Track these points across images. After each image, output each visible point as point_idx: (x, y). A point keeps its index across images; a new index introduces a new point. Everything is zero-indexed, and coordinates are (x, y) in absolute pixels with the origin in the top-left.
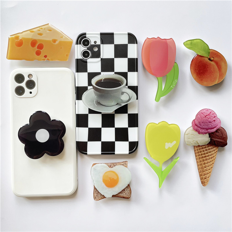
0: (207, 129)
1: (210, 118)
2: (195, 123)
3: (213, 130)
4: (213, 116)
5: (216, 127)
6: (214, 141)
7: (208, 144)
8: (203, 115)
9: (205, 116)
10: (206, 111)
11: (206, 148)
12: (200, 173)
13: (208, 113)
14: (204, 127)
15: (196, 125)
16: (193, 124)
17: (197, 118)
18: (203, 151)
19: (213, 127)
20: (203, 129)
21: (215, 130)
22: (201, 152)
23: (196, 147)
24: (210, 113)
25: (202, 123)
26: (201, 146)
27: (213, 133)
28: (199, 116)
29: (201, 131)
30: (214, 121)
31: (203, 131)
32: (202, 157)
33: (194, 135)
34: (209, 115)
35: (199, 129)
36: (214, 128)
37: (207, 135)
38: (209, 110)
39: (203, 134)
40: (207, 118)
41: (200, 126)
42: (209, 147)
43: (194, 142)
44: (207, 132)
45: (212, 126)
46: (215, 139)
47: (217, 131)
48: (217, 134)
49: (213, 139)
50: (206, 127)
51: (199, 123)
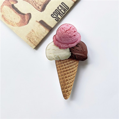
0: (68, 44)
1: (70, 33)
2: (56, 38)
3: (73, 44)
4: (73, 31)
5: (76, 42)
6: (75, 55)
7: (69, 58)
8: (63, 30)
9: (66, 31)
10: (66, 26)
11: (67, 62)
12: (62, 87)
13: (69, 28)
14: (64, 42)
15: (57, 40)
16: (54, 39)
17: (57, 33)
18: (65, 65)
19: (74, 41)
20: (64, 44)
21: (76, 45)
22: (62, 66)
23: (57, 62)
24: (71, 28)
25: (63, 39)
26: (63, 61)
27: (73, 48)
28: (59, 31)
29: (61, 46)
30: (75, 35)
31: (64, 46)
32: (64, 71)
33: (55, 50)
34: (69, 30)
35: (60, 44)
36: (74, 43)
37: (68, 50)
38: (69, 25)
39: (64, 49)
40: (68, 33)
41: (61, 41)
42: (70, 61)
43: (56, 56)
44: (67, 46)
45: (72, 40)
46: (75, 53)
47: (77, 46)
48: (78, 48)
49: (73, 53)
50: (66, 42)
51: (60, 38)
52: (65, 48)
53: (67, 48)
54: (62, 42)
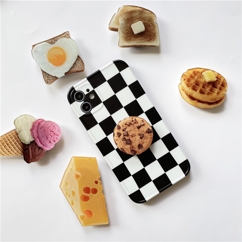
0: (38, 137)
1: (52, 136)
2: (41, 122)
3: (40, 143)
4: (55, 139)
5: (43, 145)
6: (28, 149)
7: (22, 143)
8: (52, 128)
9: (52, 131)
10: (57, 130)
11: (18, 142)
13: (57, 133)
14: (40, 133)
15: (39, 124)
16: (40, 121)
17: (47, 122)
18: (13, 140)
19: (43, 143)
20: (37, 133)
21: (40, 146)
22: (11, 138)
23: (15, 131)
24: (57, 135)
25: (43, 130)
26: (18, 137)
27: (36, 144)
28: (50, 124)
29: (34, 131)
30: (50, 142)
31: (35, 134)
32: (6, 142)
33: (27, 125)
34: (54, 134)
35: (36, 128)
37: (32, 140)
38: (60, 132)
39: (31, 135)
40: (51, 133)
41: (39, 128)
42: (20, 145)
43: (20, 128)
44: (36, 137)
45: (44, 141)
46: (30, 149)
47: (39, 148)
48: (37, 149)
49: (30, 146)
50: (40, 135)
51: (43, 127)
52: (33, 135)
53: (34, 137)
54: (39, 130)
